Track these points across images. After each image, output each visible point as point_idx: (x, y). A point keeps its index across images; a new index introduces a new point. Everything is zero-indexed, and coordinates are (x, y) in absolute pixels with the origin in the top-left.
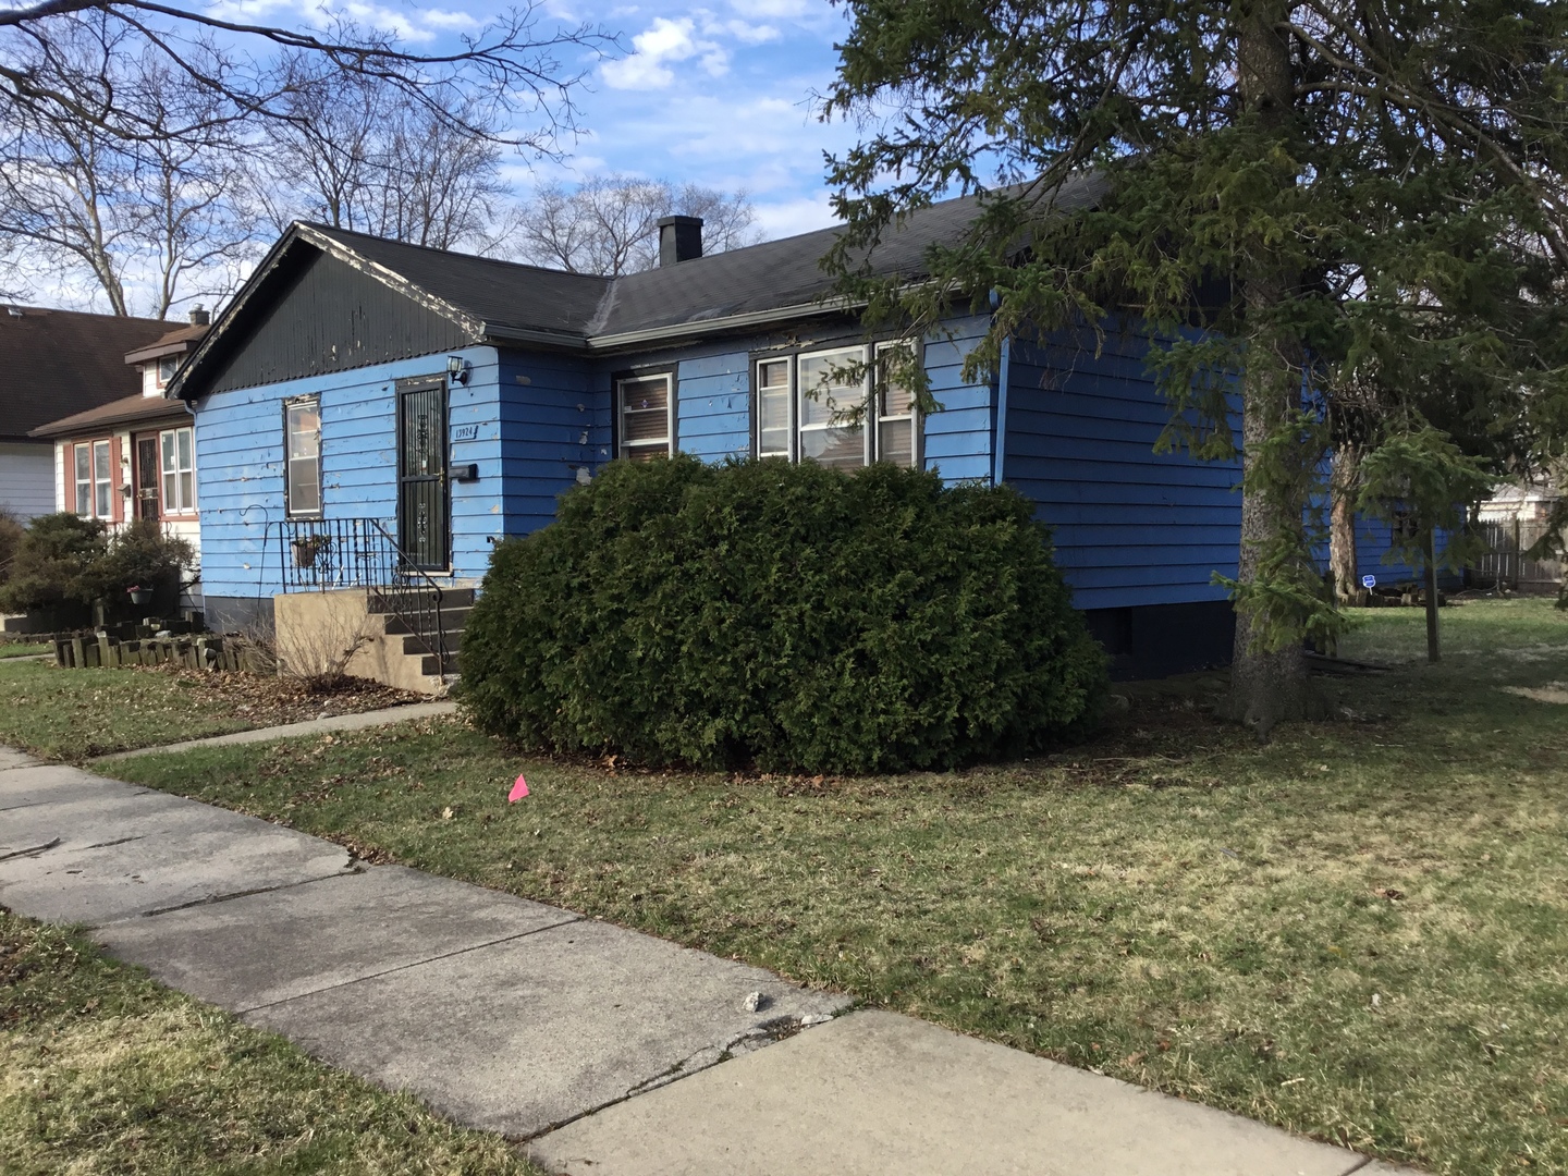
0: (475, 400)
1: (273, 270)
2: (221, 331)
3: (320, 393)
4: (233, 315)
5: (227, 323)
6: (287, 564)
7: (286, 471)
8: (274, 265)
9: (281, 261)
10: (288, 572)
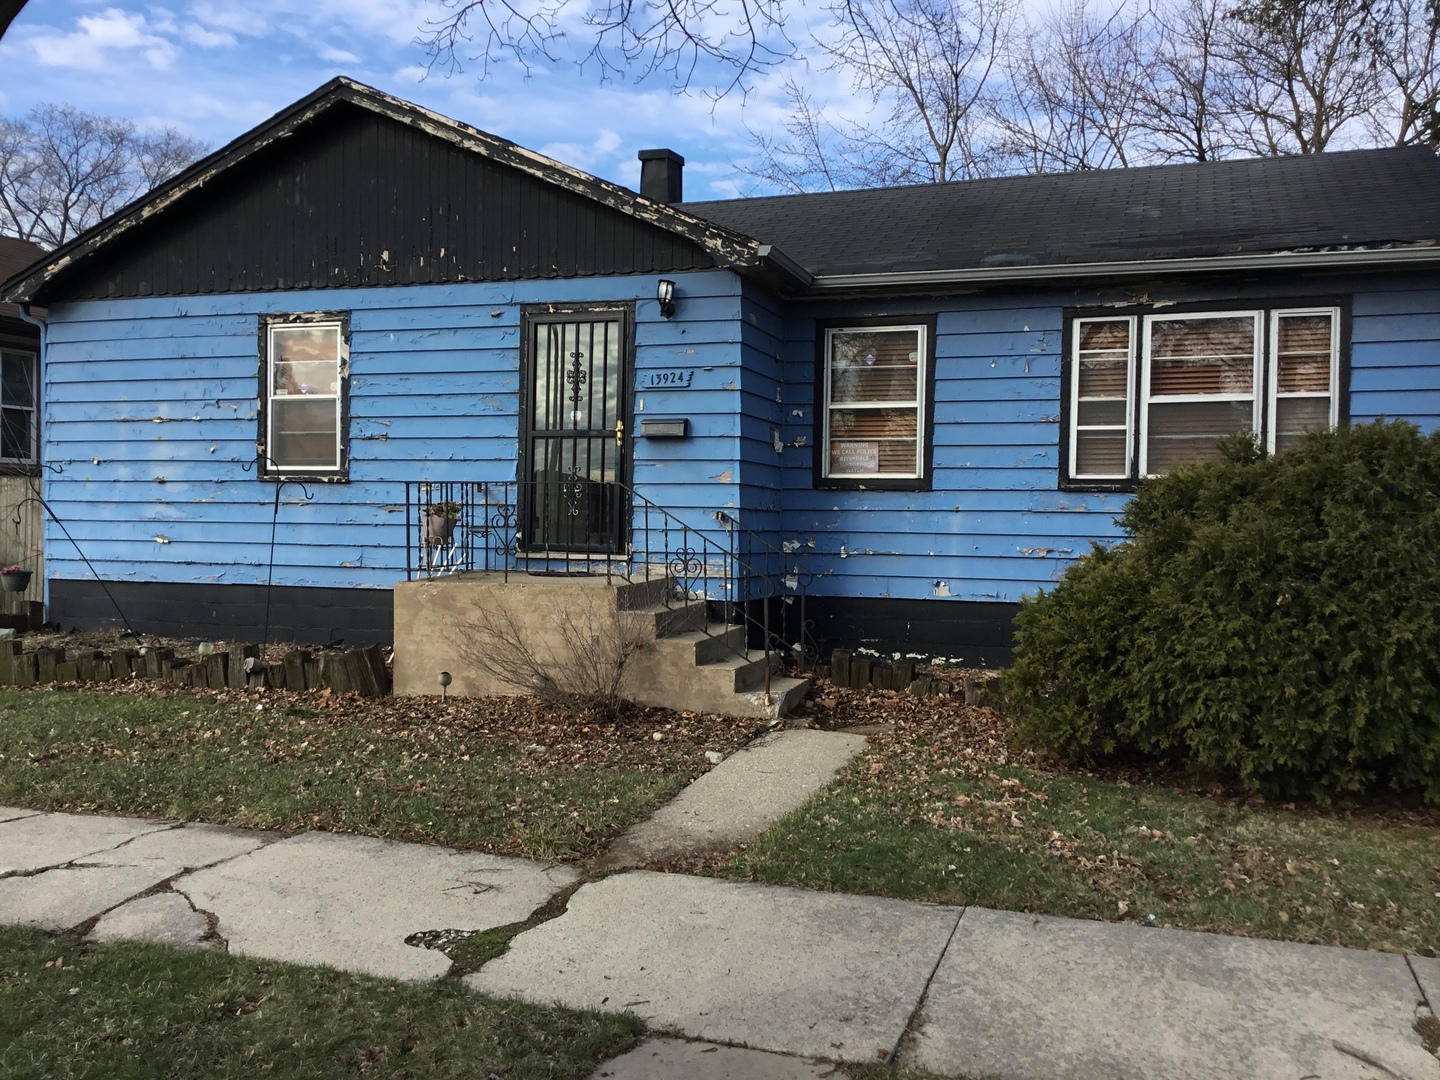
0: (688, 339)
1: (279, 140)
2: (146, 213)
3: (349, 312)
4: (177, 194)
5: (161, 205)
6: (414, 542)
7: (262, 414)
8: (284, 133)
9: (297, 130)
10: (414, 553)
